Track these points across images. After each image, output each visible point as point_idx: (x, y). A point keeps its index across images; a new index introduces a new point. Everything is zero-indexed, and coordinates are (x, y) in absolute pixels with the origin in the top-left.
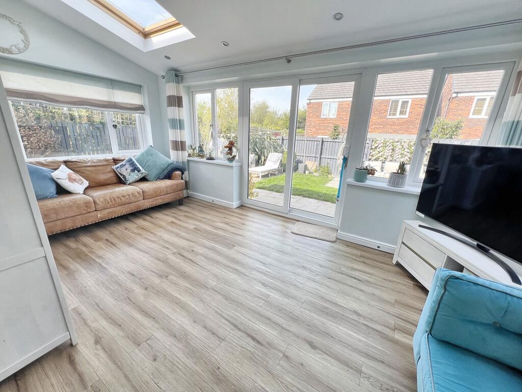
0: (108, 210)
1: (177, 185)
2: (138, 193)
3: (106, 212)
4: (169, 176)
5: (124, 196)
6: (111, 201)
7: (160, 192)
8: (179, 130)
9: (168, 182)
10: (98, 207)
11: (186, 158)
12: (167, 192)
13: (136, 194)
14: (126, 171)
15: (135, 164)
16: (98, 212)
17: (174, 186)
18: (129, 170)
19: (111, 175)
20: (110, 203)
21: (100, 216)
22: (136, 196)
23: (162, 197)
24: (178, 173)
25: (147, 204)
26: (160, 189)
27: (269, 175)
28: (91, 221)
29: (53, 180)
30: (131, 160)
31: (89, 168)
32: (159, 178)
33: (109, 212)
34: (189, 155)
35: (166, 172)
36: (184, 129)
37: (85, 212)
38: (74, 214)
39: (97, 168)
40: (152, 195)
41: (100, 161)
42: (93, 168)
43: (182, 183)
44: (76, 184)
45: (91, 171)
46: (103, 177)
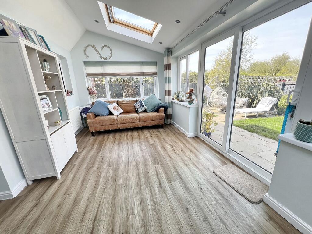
0: (122, 124)
1: (159, 116)
2: (137, 118)
3: (121, 125)
4: (157, 111)
5: (129, 119)
6: (124, 120)
7: (149, 119)
8: (168, 84)
9: (155, 114)
10: (118, 122)
11: (171, 100)
12: (153, 119)
13: (136, 118)
14: (138, 106)
15: (142, 103)
16: (118, 125)
17: (157, 116)
18: (139, 106)
19: (133, 108)
20: (123, 121)
21: (119, 126)
22: (135, 119)
23: (150, 122)
24: (162, 109)
25: (141, 124)
26: (149, 117)
27: (257, 116)
28: (115, 128)
29: (108, 108)
30: (141, 101)
31: (124, 104)
32: (152, 111)
33: (122, 126)
34: (173, 99)
35: (156, 108)
36: (171, 83)
37: (113, 124)
38: (109, 124)
39: (127, 104)
40: (144, 120)
41: (130, 101)
42: (126, 104)
43: (162, 115)
44: (116, 111)
45: (125, 106)
46: (128, 109)
